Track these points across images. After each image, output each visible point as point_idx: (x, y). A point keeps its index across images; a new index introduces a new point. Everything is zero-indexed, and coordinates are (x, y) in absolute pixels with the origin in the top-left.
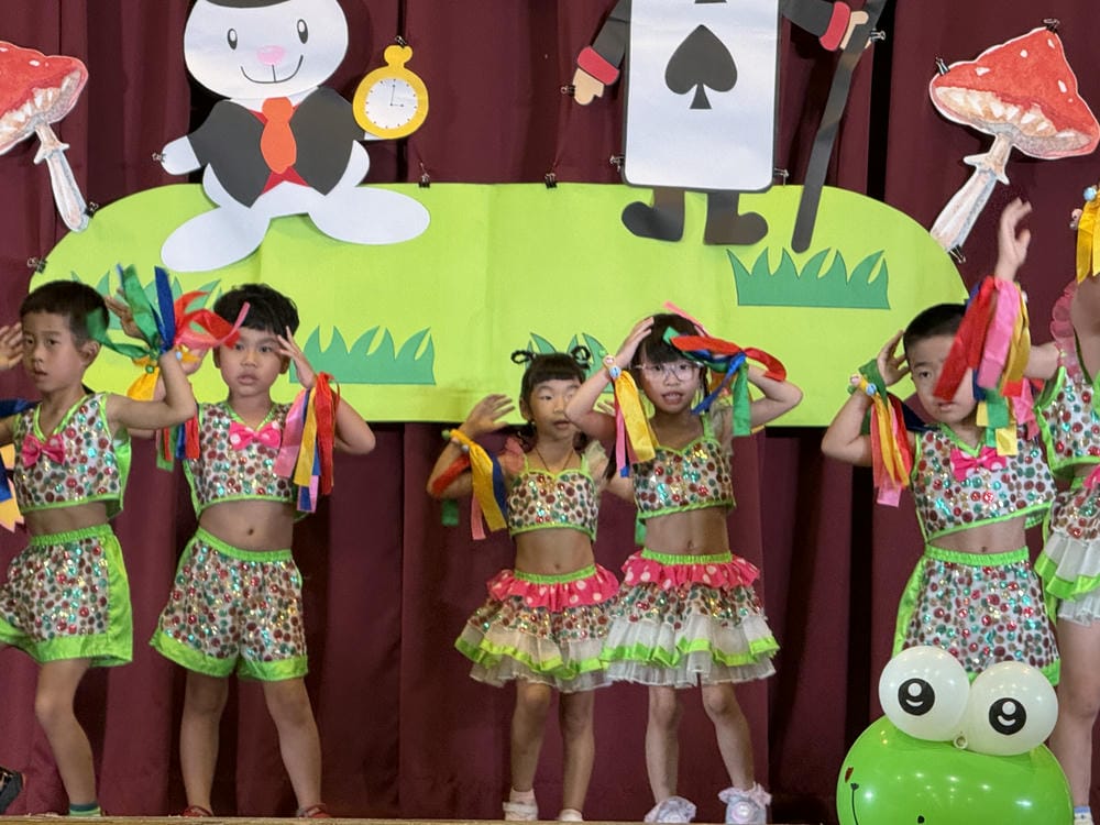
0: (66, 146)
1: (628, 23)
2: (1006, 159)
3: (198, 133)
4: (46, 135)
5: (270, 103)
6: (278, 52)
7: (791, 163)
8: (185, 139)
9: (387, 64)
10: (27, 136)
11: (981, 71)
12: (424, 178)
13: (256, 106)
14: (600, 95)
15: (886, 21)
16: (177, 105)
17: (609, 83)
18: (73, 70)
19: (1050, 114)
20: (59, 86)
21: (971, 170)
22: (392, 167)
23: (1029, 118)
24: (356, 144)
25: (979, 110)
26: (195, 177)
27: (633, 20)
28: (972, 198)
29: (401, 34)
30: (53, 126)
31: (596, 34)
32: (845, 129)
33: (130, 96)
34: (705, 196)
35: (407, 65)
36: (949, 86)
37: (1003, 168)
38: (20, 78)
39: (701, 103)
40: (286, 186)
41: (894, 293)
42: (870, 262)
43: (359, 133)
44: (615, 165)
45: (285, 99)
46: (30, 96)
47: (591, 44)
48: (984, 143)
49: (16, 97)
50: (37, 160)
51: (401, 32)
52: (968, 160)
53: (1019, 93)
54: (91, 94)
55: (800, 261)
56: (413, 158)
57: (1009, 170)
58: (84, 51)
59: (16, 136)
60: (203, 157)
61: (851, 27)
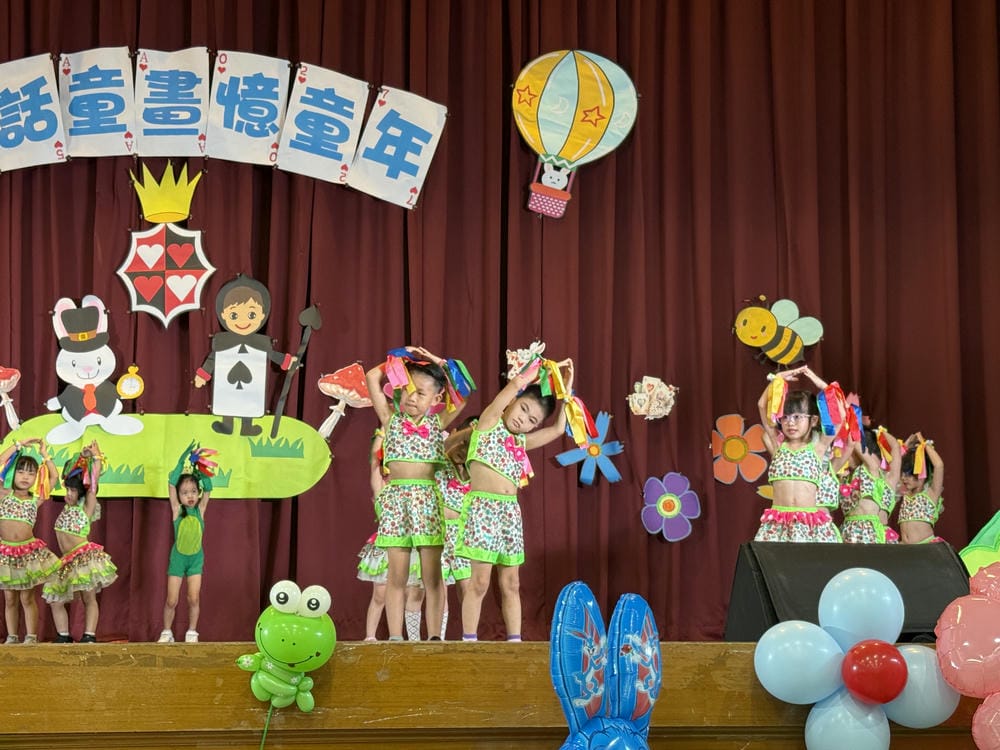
0: (12, 400)
1: (213, 360)
2: (344, 408)
3: (61, 396)
4: (5, 396)
5: (86, 386)
6: (90, 369)
7: (271, 408)
8: (55, 399)
9: (127, 372)
11: (336, 378)
12: (142, 412)
13: (82, 387)
15: (304, 360)
16: (53, 386)
18: (15, 373)
19: (358, 392)
20: (9, 379)
21: (332, 411)
22: (131, 409)
23: (352, 394)
24: (118, 401)
25: (335, 391)
26: (59, 411)
27: (216, 359)
28: (332, 421)
29: (134, 362)
30: (7, 392)
31: (203, 363)
32: (291, 396)
33: (36, 383)
35: (136, 373)
36: (325, 382)
37: (343, 410)
39: (239, 387)
40: (92, 415)
41: (307, 452)
42: (297, 442)
43: (119, 397)
45: (92, 385)
47: (202, 366)
48: (336, 402)
50: (1, 405)
51: (134, 361)
52: (331, 407)
53: (347, 385)
54: (21, 382)
55: (273, 441)
56: (138, 405)
57: (345, 411)
58: (19, 368)
60: (62, 405)
61: (291, 362)
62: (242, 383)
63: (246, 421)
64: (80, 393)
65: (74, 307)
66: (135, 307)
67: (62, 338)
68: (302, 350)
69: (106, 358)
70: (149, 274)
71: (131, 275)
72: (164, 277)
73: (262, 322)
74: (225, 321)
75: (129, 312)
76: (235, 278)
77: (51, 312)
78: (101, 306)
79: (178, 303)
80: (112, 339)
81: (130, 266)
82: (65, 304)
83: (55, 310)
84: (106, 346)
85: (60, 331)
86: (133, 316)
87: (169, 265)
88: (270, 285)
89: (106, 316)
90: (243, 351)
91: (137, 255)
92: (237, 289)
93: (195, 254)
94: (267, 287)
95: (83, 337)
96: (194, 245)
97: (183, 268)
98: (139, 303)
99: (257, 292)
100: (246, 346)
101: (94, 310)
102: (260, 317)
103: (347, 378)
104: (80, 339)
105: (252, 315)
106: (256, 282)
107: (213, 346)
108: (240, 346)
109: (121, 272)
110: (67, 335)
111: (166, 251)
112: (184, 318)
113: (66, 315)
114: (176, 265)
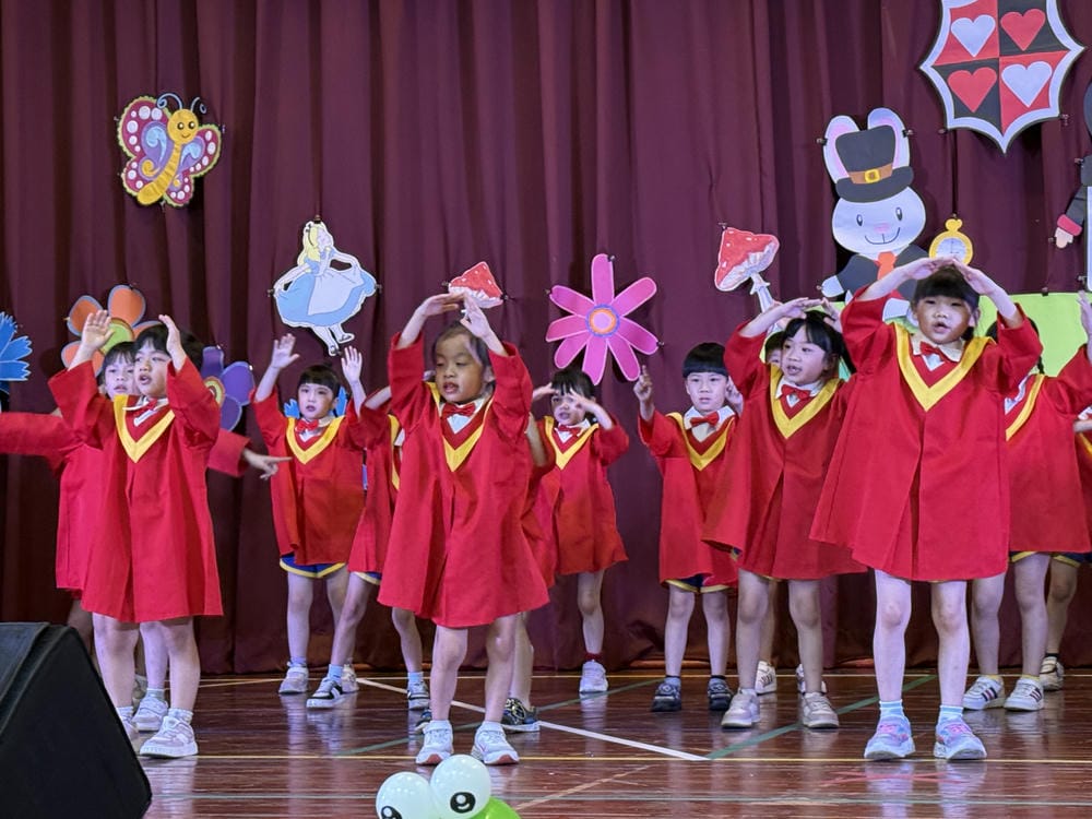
0: (768, 284)
1: (1086, 200)
3: (842, 273)
4: (756, 279)
5: (882, 255)
6: (886, 226)
8: (834, 279)
9: (947, 230)
10: (746, 279)
13: (875, 258)
14: (1071, 241)
16: (829, 258)
17: (1077, 234)
18: (771, 241)
20: (763, 251)
26: (841, 298)
27: (1089, 198)
29: (955, 212)
30: (760, 273)
31: (1068, 208)
33: (801, 255)
35: (959, 230)
38: (741, 248)
44: (1082, 281)
45: (890, 253)
46: (747, 257)
47: (1065, 213)
50: (752, 293)
51: (955, 210)
54: (781, 253)
58: (776, 231)
59: (740, 279)
60: (845, 286)
64: (872, 267)
65: (857, 130)
66: (952, 123)
67: (840, 181)
69: (910, 206)
70: (972, 66)
71: (944, 71)
72: (996, 67)
75: (942, 131)
77: (819, 140)
78: (897, 125)
79: (1024, 110)
80: (918, 177)
81: (941, 56)
82: (842, 125)
83: (826, 137)
84: (908, 188)
85: (836, 170)
86: (950, 137)
87: (1005, 46)
89: (906, 139)
91: (951, 36)
93: (1047, 28)
95: (872, 176)
96: (1045, 11)
97: (1027, 52)
98: (955, 118)
101: (887, 132)
104: (868, 181)
107: (1083, 181)
109: (927, 67)
110: (846, 175)
111: (999, 25)
112: (1031, 137)
113: (843, 143)
114: (1017, 47)
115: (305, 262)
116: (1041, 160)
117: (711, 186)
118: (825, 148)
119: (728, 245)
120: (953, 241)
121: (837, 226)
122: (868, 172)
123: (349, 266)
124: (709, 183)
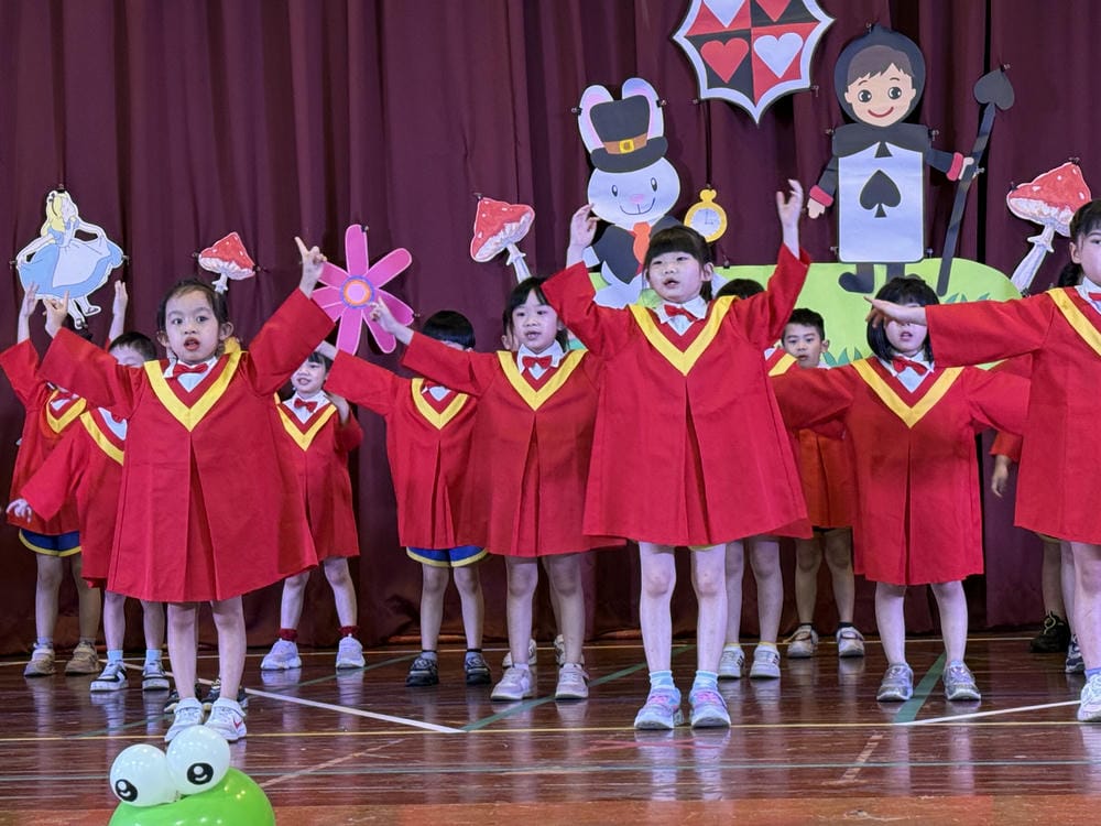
0: (524, 255)
2: (1051, 239)
3: (598, 243)
4: (512, 249)
5: (637, 226)
6: (641, 197)
7: (934, 246)
8: (590, 249)
9: (701, 201)
10: (502, 250)
11: (1036, 188)
12: (727, 263)
15: (983, 162)
18: (527, 212)
20: (519, 221)
21: (1031, 245)
23: (1064, 215)
25: (1036, 211)
26: (597, 269)
27: (840, 168)
28: (1033, 262)
29: (709, 183)
30: (516, 244)
31: (819, 178)
32: (965, 223)
33: (556, 225)
34: (885, 267)
35: (713, 201)
36: (1018, 197)
37: (1050, 243)
38: (496, 218)
39: (881, 214)
44: (833, 252)
45: (646, 223)
46: (504, 228)
47: (817, 183)
48: (1038, 229)
49: (495, 228)
50: (508, 264)
51: (709, 182)
52: (1030, 239)
53: (1055, 199)
54: (537, 224)
56: (718, 252)
57: (1053, 247)
58: (532, 201)
59: (496, 250)
60: (601, 257)
61: (963, 167)
62: (883, 205)
63: (894, 268)
64: (628, 238)
65: (611, 99)
66: (706, 93)
67: (594, 151)
68: (981, 145)
69: (664, 177)
70: (725, 37)
71: (697, 41)
72: (748, 37)
73: (912, 102)
74: (851, 105)
75: (695, 101)
76: (863, 34)
77: (574, 110)
78: (652, 96)
79: (777, 81)
80: (672, 148)
81: (694, 25)
82: (596, 95)
83: (581, 106)
84: (663, 159)
85: (591, 140)
86: (703, 106)
87: (756, 17)
88: (921, 39)
89: (661, 109)
90: (883, 153)
91: (704, 9)
92: (867, 50)
94: (918, 44)
95: (627, 147)
97: (778, 23)
98: (709, 87)
99: (904, 54)
100: (887, 144)
101: (641, 101)
102: (909, 94)
103: (1055, 190)
104: (623, 151)
105: (896, 93)
106: (897, 38)
107: (834, 152)
108: (878, 144)
109: (680, 37)
110: (603, 146)
112: (784, 107)
113: (598, 113)
114: (769, 18)
115: (49, 232)
116: (794, 131)
117: (466, 156)
118: (579, 118)
119: (484, 215)
120: (707, 212)
121: (593, 196)
122: (623, 142)
123: (95, 236)
124: (463, 152)
